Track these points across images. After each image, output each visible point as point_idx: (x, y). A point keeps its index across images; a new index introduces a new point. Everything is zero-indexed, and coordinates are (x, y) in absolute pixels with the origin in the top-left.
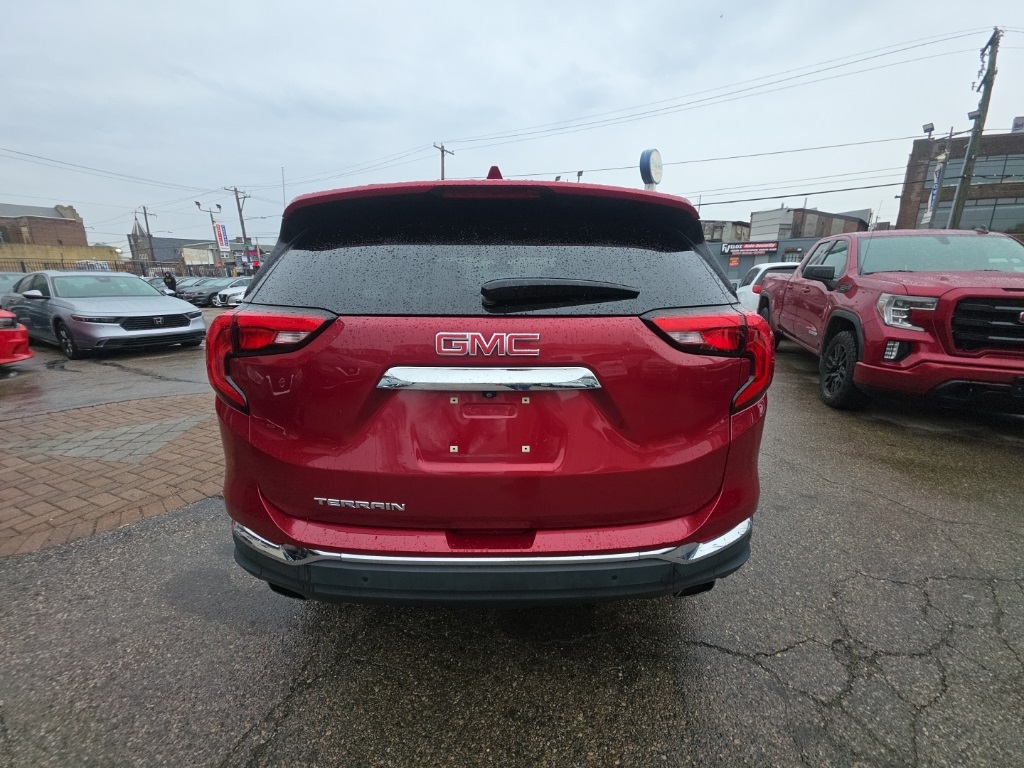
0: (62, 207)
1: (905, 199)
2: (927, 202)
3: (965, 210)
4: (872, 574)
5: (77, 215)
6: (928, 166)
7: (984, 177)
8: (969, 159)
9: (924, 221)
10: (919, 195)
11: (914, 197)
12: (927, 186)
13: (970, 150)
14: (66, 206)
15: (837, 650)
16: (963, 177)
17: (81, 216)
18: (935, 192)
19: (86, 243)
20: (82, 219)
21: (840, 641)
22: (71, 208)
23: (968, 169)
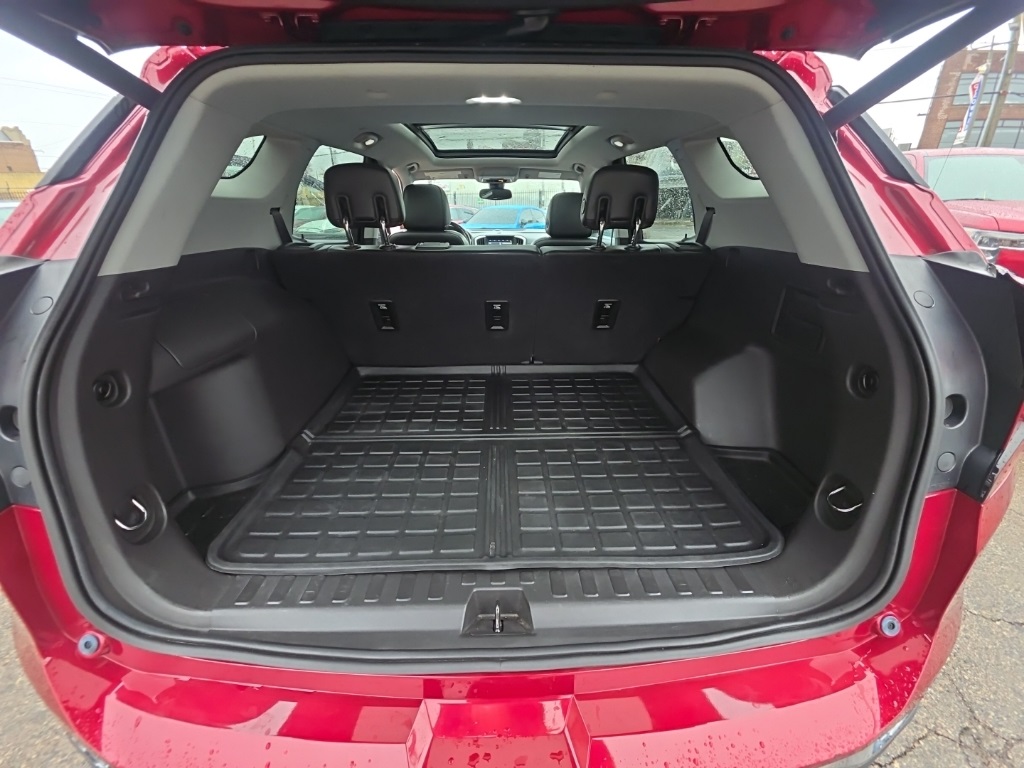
0: (8, 129)
1: (931, 118)
2: (962, 120)
3: (998, 131)
4: (984, 613)
5: (24, 136)
6: (959, 79)
7: (1018, 94)
8: (1007, 74)
9: (957, 142)
10: (946, 112)
11: (941, 115)
12: (957, 102)
13: (1007, 64)
14: (11, 126)
15: (966, 746)
16: (999, 93)
17: (27, 138)
18: (972, 108)
19: (38, 169)
20: (29, 141)
21: (966, 729)
22: (16, 129)
23: (1004, 84)
